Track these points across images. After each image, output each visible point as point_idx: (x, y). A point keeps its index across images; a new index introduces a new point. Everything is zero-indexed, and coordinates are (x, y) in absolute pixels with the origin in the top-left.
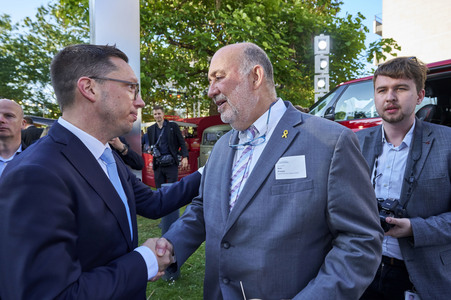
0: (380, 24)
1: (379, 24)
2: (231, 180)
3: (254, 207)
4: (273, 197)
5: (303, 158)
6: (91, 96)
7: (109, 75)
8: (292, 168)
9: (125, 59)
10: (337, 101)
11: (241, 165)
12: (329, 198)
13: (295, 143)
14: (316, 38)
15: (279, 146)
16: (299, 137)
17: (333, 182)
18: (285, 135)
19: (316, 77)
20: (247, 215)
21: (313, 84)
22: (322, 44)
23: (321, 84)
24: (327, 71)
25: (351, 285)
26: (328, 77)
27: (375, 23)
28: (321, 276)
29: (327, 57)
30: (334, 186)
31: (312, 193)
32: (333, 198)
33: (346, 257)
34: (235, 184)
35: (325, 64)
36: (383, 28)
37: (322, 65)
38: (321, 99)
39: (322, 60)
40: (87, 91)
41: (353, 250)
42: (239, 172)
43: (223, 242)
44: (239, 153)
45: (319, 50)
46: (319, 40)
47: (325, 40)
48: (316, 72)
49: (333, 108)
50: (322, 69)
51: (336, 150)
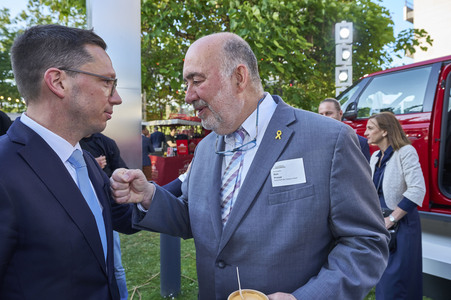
0: (412, 10)
1: (410, 10)
2: (222, 190)
3: (251, 219)
4: (271, 208)
5: (300, 161)
6: (60, 91)
7: (83, 68)
8: (290, 173)
9: (103, 45)
10: (359, 96)
11: (231, 172)
12: (332, 204)
13: (290, 144)
14: (338, 25)
15: (272, 149)
16: (294, 138)
17: (335, 186)
18: (278, 135)
19: (337, 69)
20: (243, 229)
21: (334, 77)
22: (344, 32)
23: (343, 77)
24: (350, 62)
25: (355, 283)
26: (350, 69)
27: (405, 9)
28: (324, 272)
29: (350, 47)
30: (336, 190)
31: (313, 199)
32: (337, 203)
33: (352, 253)
34: (226, 194)
35: (347, 55)
36: (415, 15)
37: (345, 56)
38: (342, 94)
39: (344, 50)
40: (55, 84)
41: (359, 248)
42: (229, 180)
43: (218, 261)
44: (228, 159)
45: (341, 38)
46: (341, 28)
47: (347, 27)
48: (337, 64)
49: (356, 104)
50: (344, 60)
51: (336, 150)
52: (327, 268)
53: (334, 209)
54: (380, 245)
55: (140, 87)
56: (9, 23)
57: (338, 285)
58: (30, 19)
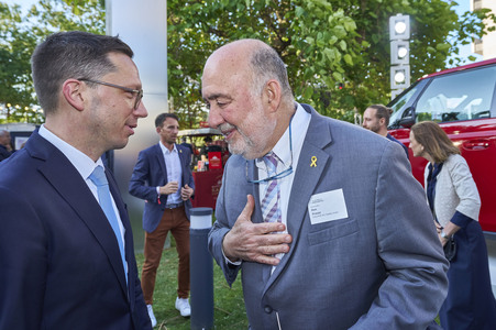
4: (312, 248)
5: (340, 192)
10: (417, 99)
11: (269, 206)
12: (379, 237)
14: (392, 19)
18: (314, 162)
19: (393, 69)
22: (400, 27)
23: (400, 78)
24: (407, 61)
25: (411, 320)
26: (408, 68)
28: (374, 310)
29: (407, 43)
30: (383, 222)
31: (358, 235)
32: (384, 236)
33: (405, 286)
35: (404, 52)
37: (401, 53)
38: (398, 97)
39: (399, 47)
40: (73, 96)
41: (413, 281)
42: (269, 215)
45: (396, 34)
46: (396, 22)
47: (403, 21)
48: (392, 63)
49: (413, 109)
50: (400, 58)
51: (380, 176)
52: (378, 305)
53: (381, 244)
54: (438, 277)
55: (166, 91)
56: (20, 21)
57: (390, 324)
58: (41, 14)
